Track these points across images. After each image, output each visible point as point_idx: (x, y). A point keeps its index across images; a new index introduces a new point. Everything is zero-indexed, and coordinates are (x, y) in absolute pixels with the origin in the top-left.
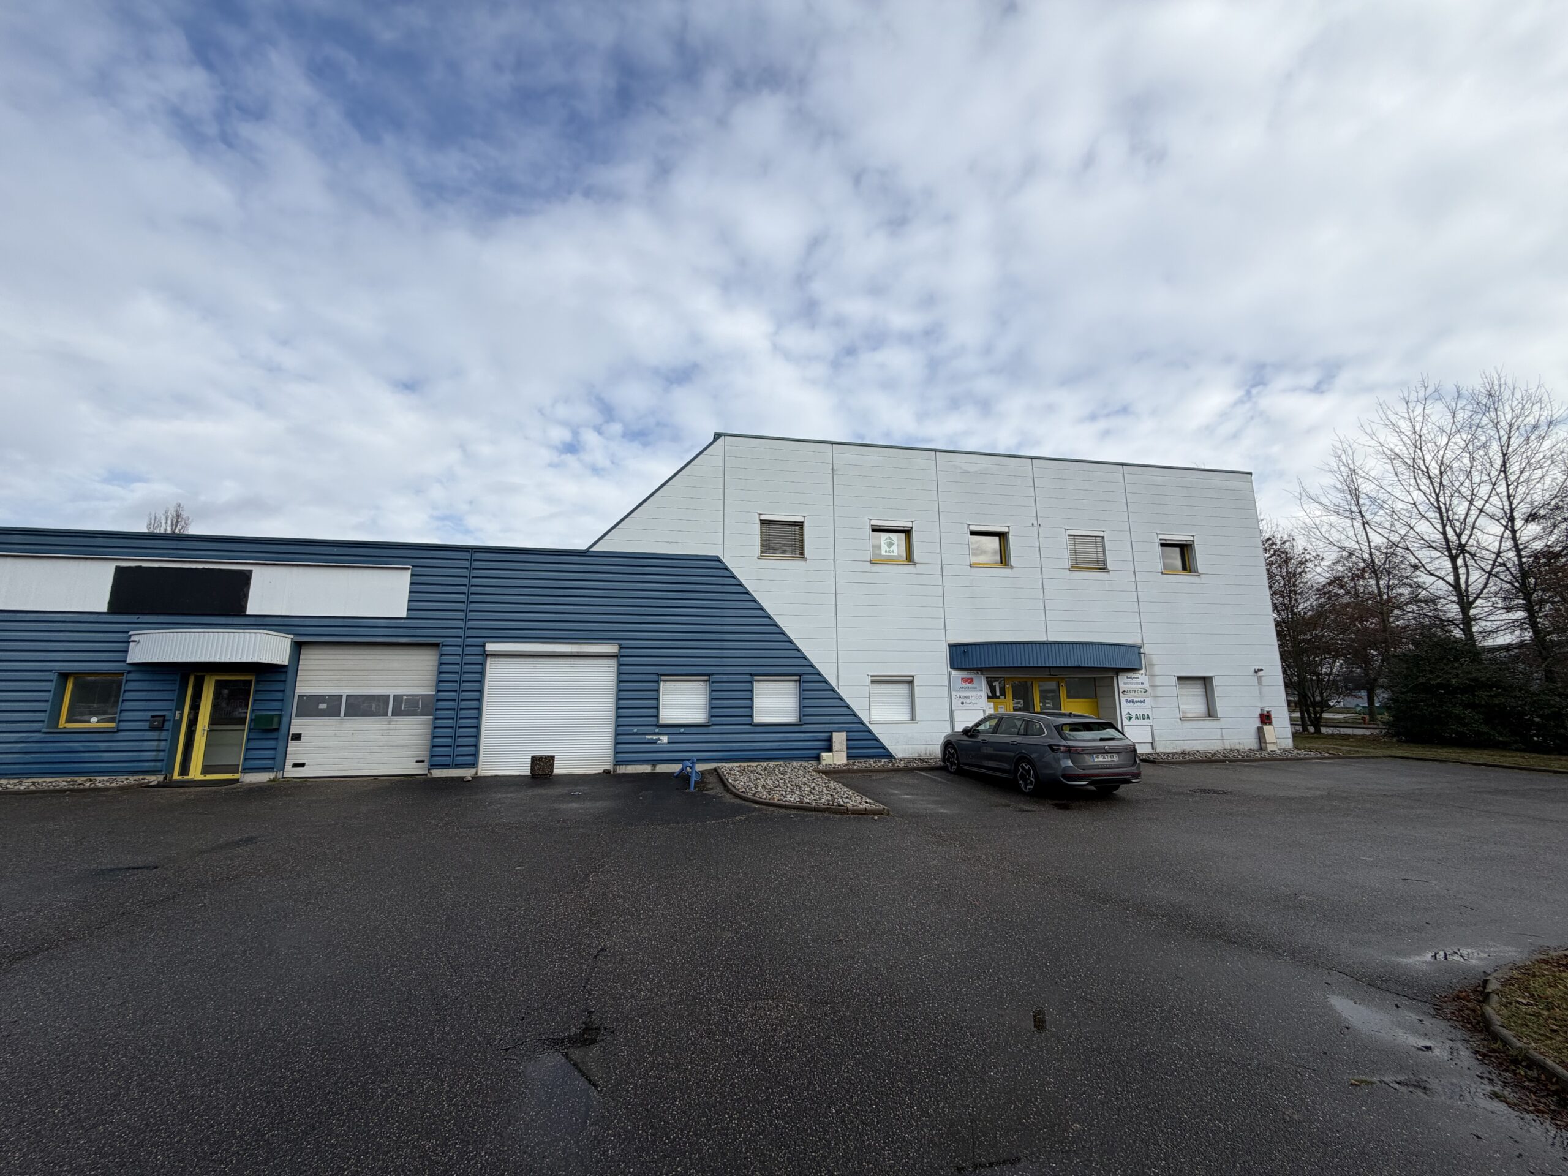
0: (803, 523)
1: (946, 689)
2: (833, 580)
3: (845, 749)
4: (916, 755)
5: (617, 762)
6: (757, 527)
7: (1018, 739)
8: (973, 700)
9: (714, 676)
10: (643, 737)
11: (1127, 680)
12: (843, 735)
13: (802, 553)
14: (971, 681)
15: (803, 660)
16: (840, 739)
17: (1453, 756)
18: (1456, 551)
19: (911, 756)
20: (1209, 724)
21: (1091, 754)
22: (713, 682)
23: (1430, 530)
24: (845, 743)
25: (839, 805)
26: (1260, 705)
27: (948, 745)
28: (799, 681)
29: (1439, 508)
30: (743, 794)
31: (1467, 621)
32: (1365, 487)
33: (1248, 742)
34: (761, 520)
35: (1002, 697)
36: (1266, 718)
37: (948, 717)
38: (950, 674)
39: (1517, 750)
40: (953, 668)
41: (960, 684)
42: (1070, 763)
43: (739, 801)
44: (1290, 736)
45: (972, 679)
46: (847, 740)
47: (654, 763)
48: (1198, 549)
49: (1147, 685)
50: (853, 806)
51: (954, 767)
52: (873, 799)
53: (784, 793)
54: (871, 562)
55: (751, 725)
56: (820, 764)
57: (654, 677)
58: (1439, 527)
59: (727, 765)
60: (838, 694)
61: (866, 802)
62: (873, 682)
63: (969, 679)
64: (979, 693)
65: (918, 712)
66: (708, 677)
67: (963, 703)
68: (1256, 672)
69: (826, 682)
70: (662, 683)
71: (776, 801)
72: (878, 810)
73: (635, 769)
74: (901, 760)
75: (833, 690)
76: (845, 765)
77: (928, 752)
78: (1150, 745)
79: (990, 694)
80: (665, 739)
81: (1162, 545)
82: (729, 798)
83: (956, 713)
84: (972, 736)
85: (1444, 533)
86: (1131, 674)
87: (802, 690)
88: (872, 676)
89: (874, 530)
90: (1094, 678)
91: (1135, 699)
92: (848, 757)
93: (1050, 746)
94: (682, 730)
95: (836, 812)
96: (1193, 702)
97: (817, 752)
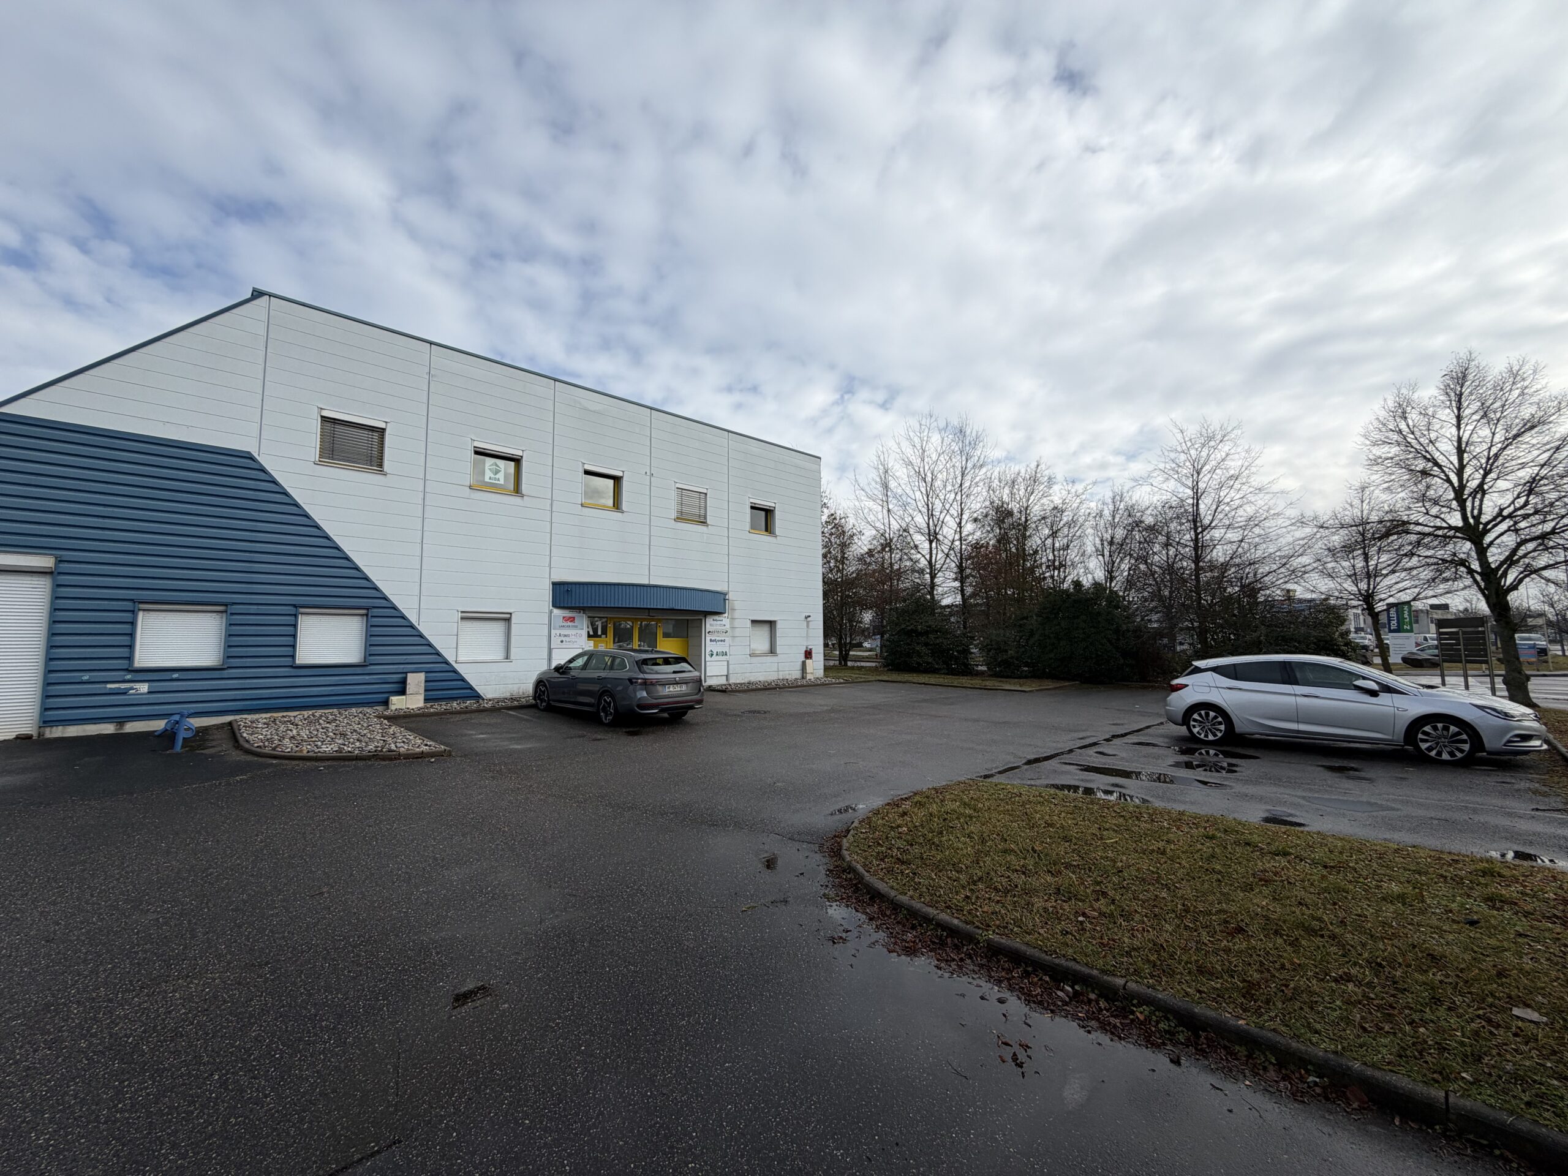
0: (384, 430)
1: (546, 628)
2: (421, 502)
3: (422, 691)
4: (508, 695)
5: (45, 722)
6: (316, 426)
7: (603, 674)
8: (573, 638)
9: (234, 607)
10: (102, 686)
11: (712, 622)
12: (422, 676)
13: (381, 465)
14: (572, 619)
15: (374, 591)
16: (416, 681)
17: (911, 679)
18: (933, 537)
19: (502, 696)
20: (770, 659)
21: (664, 685)
22: (232, 614)
23: (921, 520)
24: (423, 685)
25: (390, 751)
26: (805, 644)
27: (539, 683)
28: (367, 615)
29: (928, 505)
30: (259, 750)
31: (933, 585)
32: (892, 484)
33: (794, 674)
34: (322, 417)
35: (603, 636)
36: (808, 654)
37: (545, 656)
38: (551, 612)
39: (944, 674)
40: (554, 605)
41: (561, 622)
42: (645, 694)
43: (249, 758)
44: (822, 667)
45: (574, 618)
46: (426, 681)
47: (121, 721)
48: (778, 514)
49: (728, 626)
50: (408, 750)
51: (544, 704)
52: (436, 741)
53: (319, 743)
54: (470, 487)
55: (291, 667)
56: (388, 709)
57: (129, 605)
58: (926, 518)
59: (250, 717)
60: (418, 630)
61: (426, 745)
62: (462, 618)
63: (570, 618)
64: (579, 632)
65: (513, 650)
66: (225, 608)
67: (562, 642)
68: (806, 618)
69: (403, 617)
70: (141, 614)
71: (305, 753)
72: (438, 752)
73: (84, 731)
74: (490, 700)
75: (412, 626)
76: (419, 709)
77: (521, 691)
78: (725, 678)
79: (591, 633)
80: (144, 688)
81: (752, 508)
82: (237, 756)
83: (554, 651)
84: (563, 673)
85: (928, 524)
86: (716, 617)
87: (369, 626)
88: (462, 612)
89: (476, 453)
90: (688, 620)
91: (717, 639)
92: (425, 700)
93: (630, 680)
94: (175, 676)
95: (384, 758)
96: (761, 642)
97: (386, 695)
